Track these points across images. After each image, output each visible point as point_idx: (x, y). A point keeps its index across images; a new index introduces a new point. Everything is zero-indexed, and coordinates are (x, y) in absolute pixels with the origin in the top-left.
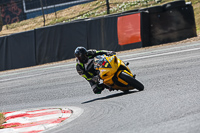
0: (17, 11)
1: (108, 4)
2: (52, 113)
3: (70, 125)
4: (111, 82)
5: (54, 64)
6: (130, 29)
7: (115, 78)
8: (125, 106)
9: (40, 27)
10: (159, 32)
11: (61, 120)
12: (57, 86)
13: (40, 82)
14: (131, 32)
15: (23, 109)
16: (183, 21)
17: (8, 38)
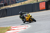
0: (14, 1)
2: (23, 27)
6: (43, 6)
8: (41, 25)
9: (20, 5)
17: (12, 8)
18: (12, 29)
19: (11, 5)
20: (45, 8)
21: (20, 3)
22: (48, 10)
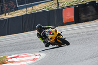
0: (14, 6)
1: (58, 3)
3: (39, 62)
4: (54, 42)
5: (32, 32)
6: (69, 15)
7: (56, 40)
8: (66, 52)
10: (83, 16)
11: (35, 59)
12: (33, 43)
13: (24, 41)
14: (69, 16)
15: (16, 54)
16: (94, 11)
17: (9, 19)
18: (9, 60)
19: (7, 14)
20: (74, 20)
21: (25, 10)
22: (79, 23)
